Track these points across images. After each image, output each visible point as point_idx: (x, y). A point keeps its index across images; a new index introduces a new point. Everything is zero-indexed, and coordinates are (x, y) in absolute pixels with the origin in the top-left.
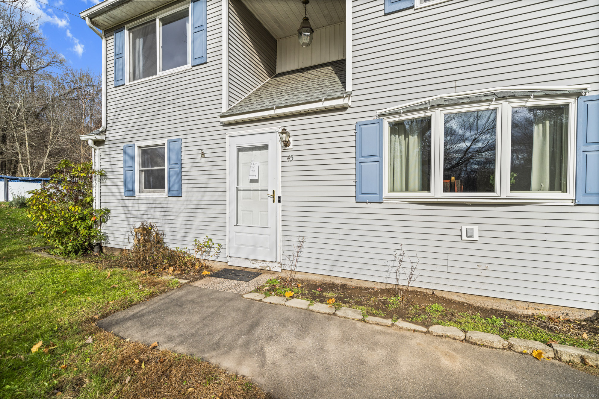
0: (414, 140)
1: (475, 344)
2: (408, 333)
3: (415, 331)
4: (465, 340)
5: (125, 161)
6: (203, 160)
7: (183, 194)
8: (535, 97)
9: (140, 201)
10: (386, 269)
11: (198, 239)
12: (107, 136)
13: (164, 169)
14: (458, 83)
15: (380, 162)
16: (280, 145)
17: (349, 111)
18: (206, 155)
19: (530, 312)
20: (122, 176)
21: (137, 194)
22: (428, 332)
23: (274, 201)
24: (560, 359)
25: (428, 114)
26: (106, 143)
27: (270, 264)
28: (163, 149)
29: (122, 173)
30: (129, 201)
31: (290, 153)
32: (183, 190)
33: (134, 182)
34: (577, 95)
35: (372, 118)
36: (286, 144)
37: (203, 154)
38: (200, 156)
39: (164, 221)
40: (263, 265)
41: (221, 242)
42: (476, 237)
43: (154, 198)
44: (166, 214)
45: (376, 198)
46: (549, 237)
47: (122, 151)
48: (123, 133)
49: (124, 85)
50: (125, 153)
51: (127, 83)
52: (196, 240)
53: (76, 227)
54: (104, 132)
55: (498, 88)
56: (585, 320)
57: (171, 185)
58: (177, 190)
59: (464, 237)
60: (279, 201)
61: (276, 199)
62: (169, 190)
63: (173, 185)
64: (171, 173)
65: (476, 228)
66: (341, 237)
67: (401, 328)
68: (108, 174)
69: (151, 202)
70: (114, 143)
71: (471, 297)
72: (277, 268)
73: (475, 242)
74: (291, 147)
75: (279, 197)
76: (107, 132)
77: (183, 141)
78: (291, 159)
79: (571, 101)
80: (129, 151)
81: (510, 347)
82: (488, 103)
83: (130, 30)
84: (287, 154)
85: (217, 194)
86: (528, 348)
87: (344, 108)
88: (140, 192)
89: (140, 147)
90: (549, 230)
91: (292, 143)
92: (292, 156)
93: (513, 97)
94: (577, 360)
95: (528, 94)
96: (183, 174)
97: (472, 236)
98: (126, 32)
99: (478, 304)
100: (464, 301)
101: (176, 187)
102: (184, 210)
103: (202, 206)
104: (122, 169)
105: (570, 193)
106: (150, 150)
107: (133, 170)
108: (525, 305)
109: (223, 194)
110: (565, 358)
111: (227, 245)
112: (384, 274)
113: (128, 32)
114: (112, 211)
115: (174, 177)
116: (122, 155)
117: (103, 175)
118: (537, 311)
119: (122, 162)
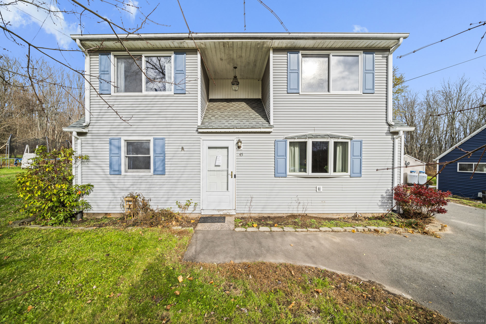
0: (297, 149)
1: (336, 232)
2: (315, 233)
3: (316, 231)
4: (332, 231)
5: (111, 150)
6: (183, 152)
7: (166, 173)
8: (341, 138)
9: (126, 178)
10: (288, 207)
11: (178, 201)
12: (90, 129)
13: (150, 157)
14: (316, 129)
15: (286, 159)
16: (235, 147)
17: (271, 134)
18: (185, 150)
19: (337, 217)
20: (108, 160)
21: (123, 173)
22: (320, 231)
23: (232, 177)
24: (358, 231)
25: (306, 140)
26: (88, 134)
27: (229, 211)
28: (148, 144)
29: (108, 158)
30: (115, 179)
31: (241, 152)
32: (166, 171)
33: (120, 165)
34: (351, 139)
35: (282, 139)
36: (239, 147)
37: (183, 149)
38: (180, 150)
39: (149, 191)
40: (225, 212)
41: (196, 202)
42: (321, 191)
43: (141, 176)
44: (151, 186)
45: (284, 175)
46: (343, 189)
47: (108, 142)
48: (109, 129)
49: (110, 94)
50: (110, 143)
51: (113, 93)
52: (177, 202)
53: (64, 201)
54: (87, 126)
55: (329, 133)
56: (352, 217)
57: (156, 167)
58: (162, 171)
59: (318, 191)
60: (235, 177)
61: (233, 176)
62: (155, 171)
63: (158, 168)
64: (156, 160)
65: (321, 187)
66: (268, 194)
67: (311, 231)
68: (91, 158)
69: (138, 178)
70: (98, 135)
71: (319, 214)
72: (233, 213)
73: (321, 192)
74: (241, 149)
75: (235, 175)
76: (90, 127)
77: (166, 139)
78: (241, 155)
79: (349, 141)
80: (115, 143)
81: (345, 231)
82: (327, 139)
83: (115, 56)
84: (240, 152)
85: (194, 173)
86: (350, 230)
87: (269, 133)
88: (126, 172)
89: (125, 141)
90: (343, 186)
91: (242, 147)
92: (242, 154)
93: (335, 138)
94: (362, 231)
95: (338, 137)
96: (166, 160)
97: (320, 190)
98: (112, 57)
99: (322, 217)
100: (317, 216)
101: (161, 169)
102: (167, 184)
103: (182, 181)
104: (108, 155)
105: (349, 173)
106: (136, 143)
107: (120, 157)
108: (336, 215)
109: (199, 173)
110: (359, 231)
111: (201, 203)
112: (287, 209)
113: (113, 57)
114: (95, 186)
115: (159, 163)
116: (108, 145)
117: (85, 159)
118: (339, 216)
119: (108, 150)
